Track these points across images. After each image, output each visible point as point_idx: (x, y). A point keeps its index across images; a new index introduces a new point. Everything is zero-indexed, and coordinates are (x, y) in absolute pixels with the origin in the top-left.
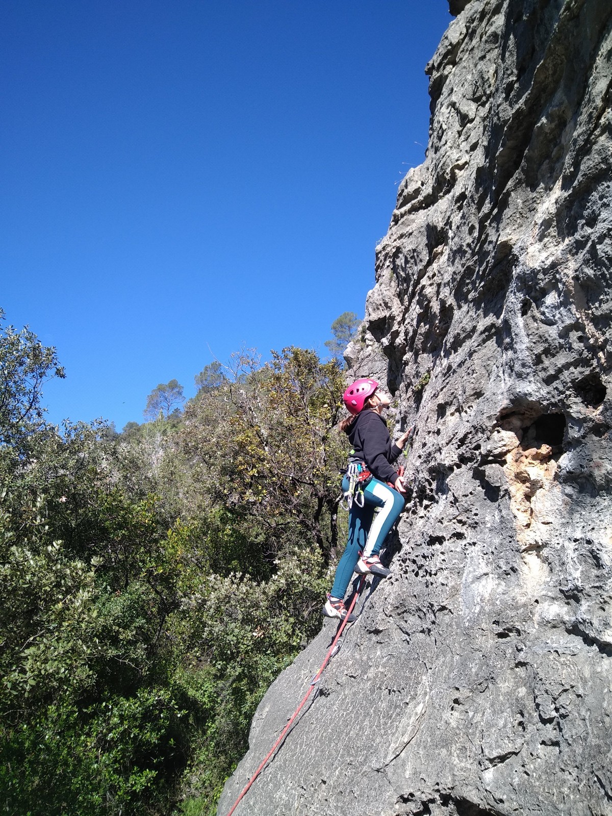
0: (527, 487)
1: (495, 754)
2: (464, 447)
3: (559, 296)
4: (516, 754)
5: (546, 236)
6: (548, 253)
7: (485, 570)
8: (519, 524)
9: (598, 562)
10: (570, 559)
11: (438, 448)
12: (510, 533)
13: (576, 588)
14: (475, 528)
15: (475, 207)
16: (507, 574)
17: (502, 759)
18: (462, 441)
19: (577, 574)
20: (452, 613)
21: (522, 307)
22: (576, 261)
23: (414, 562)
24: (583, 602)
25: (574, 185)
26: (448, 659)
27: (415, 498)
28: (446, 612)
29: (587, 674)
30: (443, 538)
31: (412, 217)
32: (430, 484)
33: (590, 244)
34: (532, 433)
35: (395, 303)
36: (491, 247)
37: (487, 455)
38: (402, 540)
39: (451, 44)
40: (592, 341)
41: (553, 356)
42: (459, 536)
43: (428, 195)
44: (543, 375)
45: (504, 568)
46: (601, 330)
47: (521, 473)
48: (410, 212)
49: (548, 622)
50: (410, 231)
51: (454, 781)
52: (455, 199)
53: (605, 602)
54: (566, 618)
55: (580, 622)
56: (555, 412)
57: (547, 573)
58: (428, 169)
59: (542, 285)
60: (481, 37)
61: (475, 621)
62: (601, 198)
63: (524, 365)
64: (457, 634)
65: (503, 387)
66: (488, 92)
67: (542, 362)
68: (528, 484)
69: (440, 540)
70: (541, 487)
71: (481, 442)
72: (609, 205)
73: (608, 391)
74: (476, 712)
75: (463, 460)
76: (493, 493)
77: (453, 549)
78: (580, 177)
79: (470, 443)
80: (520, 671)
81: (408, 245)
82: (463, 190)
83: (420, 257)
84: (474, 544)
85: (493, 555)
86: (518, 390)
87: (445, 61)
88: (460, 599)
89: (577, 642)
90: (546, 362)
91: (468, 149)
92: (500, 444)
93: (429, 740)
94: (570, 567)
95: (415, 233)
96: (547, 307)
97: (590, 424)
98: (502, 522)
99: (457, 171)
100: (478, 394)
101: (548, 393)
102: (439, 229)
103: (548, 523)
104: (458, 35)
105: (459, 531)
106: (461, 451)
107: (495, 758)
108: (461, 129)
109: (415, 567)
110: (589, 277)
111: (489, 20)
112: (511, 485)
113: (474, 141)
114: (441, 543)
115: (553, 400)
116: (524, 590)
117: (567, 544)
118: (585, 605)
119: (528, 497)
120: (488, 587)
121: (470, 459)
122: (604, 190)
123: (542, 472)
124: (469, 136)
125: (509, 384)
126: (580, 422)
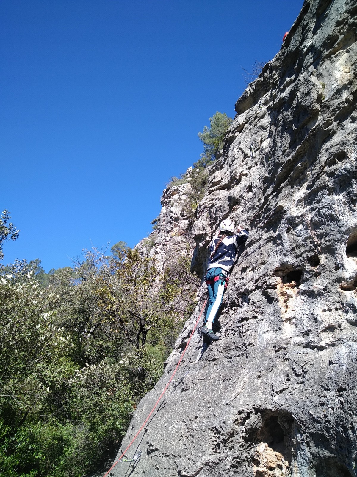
0: (285, 297)
1: (279, 389)
2: (258, 282)
3: (304, 226)
4: (287, 389)
5: (299, 205)
6: (300, 211)
7: (268, 329)
8: (282, 311)
9: (316, 320)
10: (305, 321)
11: (243, 284)
12: (278, 315)
13: (308, 330)
14: (262, 314)
15: (262, 191)
16: (276, 331)
17: (281, 391)
18: (257, 280)
19: (308, 325)
20: (254, 346)
21: (287, 230)
22: (311, 215)
23: (233, 330)
24: (311, 335)
25: (312, 189)
26: (254, 361)
27: (228, 307)
28: (252, 345)
29: (313, 358)
30: (248, 318)
31: (217, 192)
32: (238, 300)
33: (317, 209)
34: (286, 278)
35: (208, 228)
36: (272, 207)
37: (269, 285)
38: (221, 325)
39: (239, 124)
40: (316, 243)
41: (300, 248)
42: (255, 317)
43: (226, 184)
44: (295, 255)
45: (276, 328)
46: (319, 239)
47: (284, 292)
48: (216, 190)
49: (297, 344)
50: (220, 198)
51: (261, 403)
52: (246, 187)
53: (319, 333)
54: (304, 342)
55: (309, 342)
56: (299, 269)
57: (294, 328)
58: (225, 173)
59: (297, 222)
60: (255, 126)
61: (265, 347)
62: (322, 195)
63: (287, 251)
64: (257, 353)
65: (277, 259)
66: (258, 147)
67: (295, 250)
68: (286, 296)
69: (247, 319)
70: (292, 297)
71: (267, 280)
72: (325, 197)
73: (321, 261)
74: (268, 379)
75: (257, 288)
76: (271, 300)
77: (253, 322)
78: (315, 186)
79: (262, 280)
80: (286, 362)
81: (218, 204)
82: (251, 184)
83: (224, 209)
84: (262, 320)
85: (271, 323)
86: (284, 260)
87: (236, 130)
88: (257, 341)
89: (308, 349)
90: (297, 250)
91: (248, 168)
92: (275, 281)
93: (249, 390)
94: (305, 323)
95: (222, 199)
96: (298, 230)
97: (313, 273)
98: (275, 311)
99: (242, 176)
100: (263, 263)
101: (297, 262)
102: (236, 198)
103: (294, 310)
104: (243, 121)
105: (255, 315)
106: (256, 284)
107: (278, 391)
108: (244, 159)
109: (233, 332)
110: (316, 221)
111: (259, 120)
112: (279, 297)
113: (250, 165)
114: (247, 321)
115: (298, 264)
116: (285, 335)
117: (303, 316)
118: (311, 336)
119: (285, 302)
120: (270, 335)
121: (261, 287)
122: (323, 192)
123: (292, 291)
124: (247, 163)
125: (280, 258)
126: (309, 272)
